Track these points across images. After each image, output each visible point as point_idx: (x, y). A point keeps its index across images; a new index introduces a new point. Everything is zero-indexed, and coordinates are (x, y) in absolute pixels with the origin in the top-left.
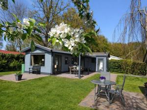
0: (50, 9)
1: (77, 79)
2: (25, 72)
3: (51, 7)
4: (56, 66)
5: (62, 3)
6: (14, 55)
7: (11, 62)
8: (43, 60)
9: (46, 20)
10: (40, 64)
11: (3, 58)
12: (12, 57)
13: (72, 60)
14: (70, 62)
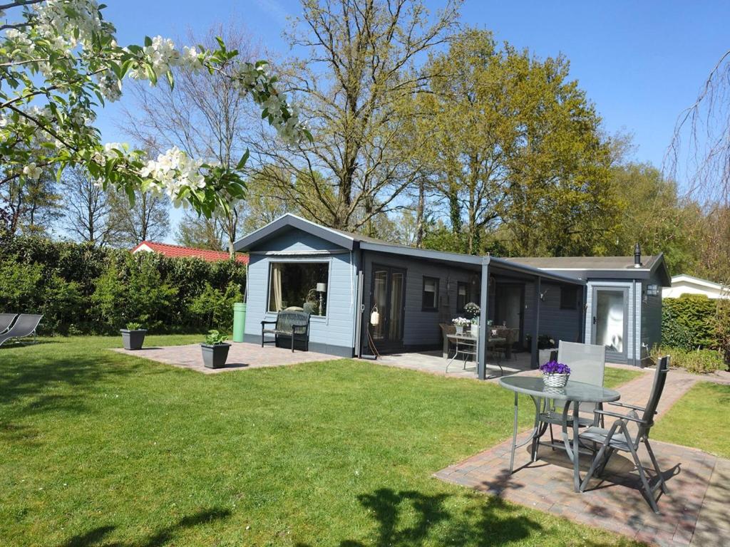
0: (361, 47)
1: (470, 381)
2: (248, 338)
3: (367, 39)
4: (375, 318)
5: (417, 12)
6: (205, 266)
7: (193, 295)
8: (320, 287)
9: (341, 100)
10: (309, 304)
11: (163, 277)
12: (200, 274)
13: (460, 294)
14: (448, 303)
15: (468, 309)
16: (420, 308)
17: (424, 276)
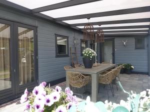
13: (82, 46)
14: (75, 51)
15: (85, 53)
16: (55, 55)
17: (55, 34)
